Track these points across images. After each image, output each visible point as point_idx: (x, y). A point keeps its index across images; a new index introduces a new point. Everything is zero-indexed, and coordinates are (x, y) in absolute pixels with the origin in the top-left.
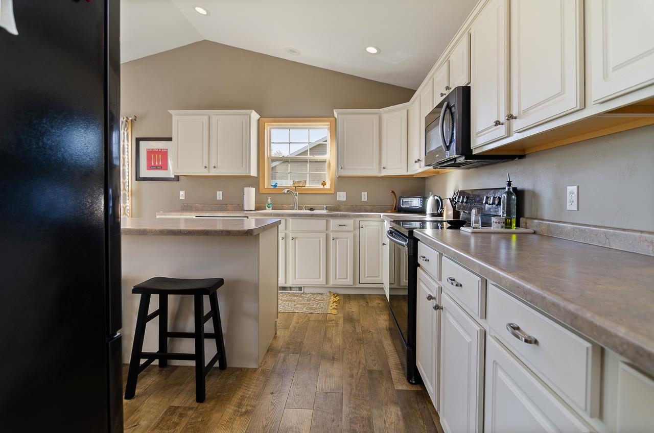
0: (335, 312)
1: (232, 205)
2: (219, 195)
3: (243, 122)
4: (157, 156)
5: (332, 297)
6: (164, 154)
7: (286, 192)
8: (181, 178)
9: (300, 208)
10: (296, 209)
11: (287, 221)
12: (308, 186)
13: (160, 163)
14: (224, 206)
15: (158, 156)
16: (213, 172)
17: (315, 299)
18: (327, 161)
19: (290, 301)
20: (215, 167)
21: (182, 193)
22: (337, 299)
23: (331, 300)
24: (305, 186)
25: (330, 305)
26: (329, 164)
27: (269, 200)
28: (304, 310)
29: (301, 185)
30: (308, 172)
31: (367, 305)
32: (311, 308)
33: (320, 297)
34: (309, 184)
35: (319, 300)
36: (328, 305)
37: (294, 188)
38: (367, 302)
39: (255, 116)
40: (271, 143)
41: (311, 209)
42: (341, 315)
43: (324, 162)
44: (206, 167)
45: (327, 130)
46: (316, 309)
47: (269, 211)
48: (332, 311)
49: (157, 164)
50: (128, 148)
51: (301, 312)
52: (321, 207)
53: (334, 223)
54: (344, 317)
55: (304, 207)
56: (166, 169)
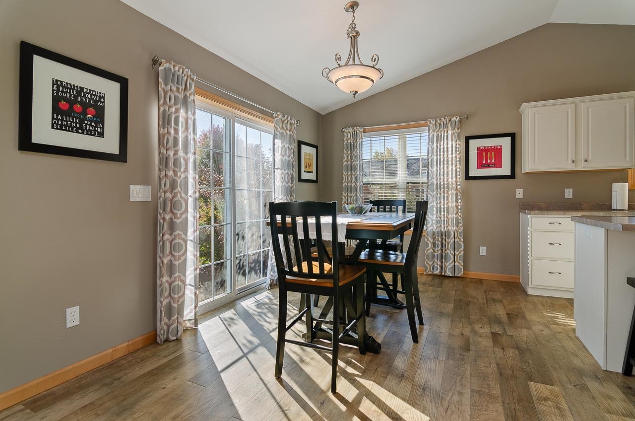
2: (569, 193)
6: (496, 151)
8: (517, 176)
13: (493, 161)
15: (491, 154)
20: (586, 161)
21: (519, 191)
44: (574, 162)
49: (489, 161)
56: (501, 167)
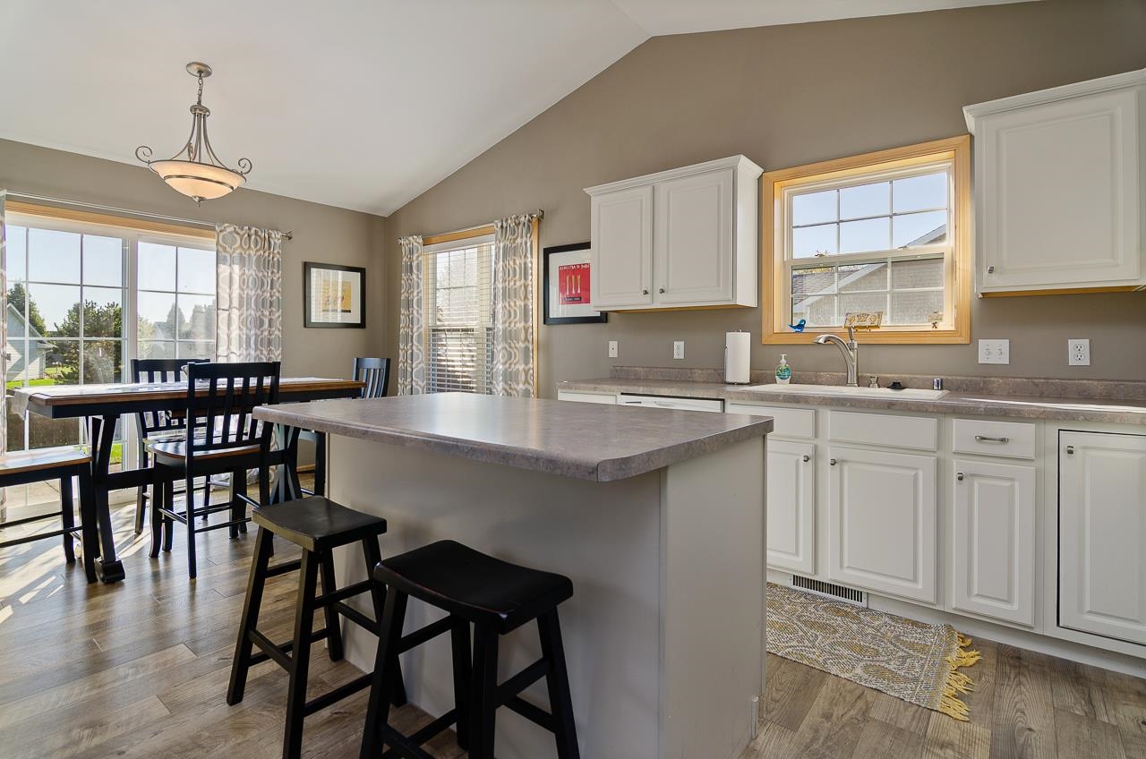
0: (958, 709)
1: (702, 369)
2: (679, 349)
3: (719, 187)
4: (573, 277)
5: (956, 647)
6: (582, 273)
7: (821, 341)
8: (611, 316)
9: (861, 382)
10: (852, 385)
11: (820, 415)
12: (887, 323)
13: (579, 291)
14: (688, 372)
15: (576, 278)
16: (660, 303)
17: (897, 638)
18: (947, 258)
19: (823, 627)
20: (662, 291)
21: (613, 345)
22: (971, 658)
23: (953, 657)
24: (877, 327)
25: (947, 677)
26: (953, 263)
27: (783, 361)
28: (859, 671)
29: (867, 323)
30: (888, 290)
31: (1092, 718)
32: (881, 673)
33: (913, 636)
34: (892, 320)
35: (911, 646)
36: (939, 676)
37: (847, 330)
38: (1090, 702)
39: (748, 170)
40: (791, 227)
41: (896, 386)
42: (981, 731)
43: (938, 259)
44: (646, 293)
45: (945, 174)
46: (894, 677)
47: (782, 387)
48: (950, 702)
49: (574, 291)
50: (531, 268)
51: (846, 675)
52: (928, 380)
53: (962, 431)
54: (994, 740)
55: (874, 380)
56: (588, 301)
